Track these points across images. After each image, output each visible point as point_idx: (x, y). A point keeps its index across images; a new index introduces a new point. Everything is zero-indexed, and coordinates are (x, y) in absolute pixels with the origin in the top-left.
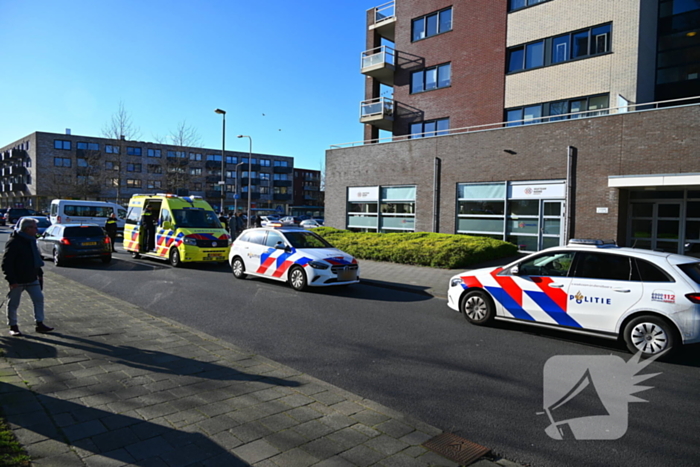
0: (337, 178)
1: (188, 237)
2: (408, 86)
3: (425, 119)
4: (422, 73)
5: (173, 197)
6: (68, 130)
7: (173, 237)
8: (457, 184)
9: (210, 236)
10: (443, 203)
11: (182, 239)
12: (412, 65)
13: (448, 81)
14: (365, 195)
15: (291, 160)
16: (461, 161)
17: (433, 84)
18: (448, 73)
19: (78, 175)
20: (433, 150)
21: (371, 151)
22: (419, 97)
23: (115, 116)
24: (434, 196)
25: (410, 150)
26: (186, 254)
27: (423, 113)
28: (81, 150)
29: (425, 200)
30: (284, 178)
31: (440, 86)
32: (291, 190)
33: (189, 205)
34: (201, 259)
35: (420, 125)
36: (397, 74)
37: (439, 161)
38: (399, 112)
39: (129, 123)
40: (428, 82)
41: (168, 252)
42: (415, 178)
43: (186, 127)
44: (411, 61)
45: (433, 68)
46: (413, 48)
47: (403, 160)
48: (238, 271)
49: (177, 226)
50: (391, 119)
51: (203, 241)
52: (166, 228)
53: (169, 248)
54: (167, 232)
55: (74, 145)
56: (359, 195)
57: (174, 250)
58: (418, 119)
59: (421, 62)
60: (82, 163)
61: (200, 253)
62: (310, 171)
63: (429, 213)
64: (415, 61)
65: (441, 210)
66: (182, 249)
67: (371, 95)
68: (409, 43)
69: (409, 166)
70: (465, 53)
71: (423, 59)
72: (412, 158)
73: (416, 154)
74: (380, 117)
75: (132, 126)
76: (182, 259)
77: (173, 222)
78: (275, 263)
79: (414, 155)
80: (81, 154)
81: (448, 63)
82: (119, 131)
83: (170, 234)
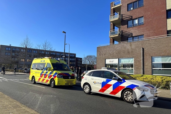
0: (101, 56)
1: (59, 74)
2: (127, 25)
3: (133, 36)
4: (132, 21)
5: (51, 58)
6: (10, 45)
7: (52, 74)
8: (151, 57)
9: (68, 74)
10: (146, 64)
11: (56, 75)
12: (128, 18)
13: (143, 23)
14: (112, 62)
15: (75, 55)
16: (153, 48)
17: (137, 24)
18: (143, 20)
19: (12, 58)
20: (140, 45)
21: (115, 47)
22: (131, 29)
23: (25, 39)
24: (142, 61)
25: (131, 46)
26: (58, 82)
27: (132, 34)
28: (14, 50)
29: (138, 63)
30: (73, 59)
31: (139, 25)
32: (75, 63)
33: (58, 62)
34: (64, 84)
35: (132, 38)
36: (123, 22)
37: (143, 49)
38: (123, 34)
39: (29, 41)
40: (134, 24)
41: (49, 81)
42: (133, 55)
43: (47, 42)
44: (127, 17)
45: (136, 19)
46: (129, 13)
47: (128, 49)
48: (87, 90)
49: (54, 70)
50: (121, 36)
51: (66, 76)
52: (49, 70)
53: (50, 79)
54: (49, 72)
55: (12, 49)
56: (110, 61)
57: (52, 80)
58: (131, 36)
59: (131, 17)
60: (13, 54)
61: (64, 82)
62: (79, 58)
63: (140, 67)
64: (129, 17)
65: (145, 67)
66: (56, 79)
67: (113, 29)
68: (127, 12)
69: (130, 51)
70: (149, 13)
71: (132, 17)
72: (132, 48)
73: (133, 47)
74: (117, 36)
75: (30, 42)
76: (56, 84)
77: (52, 68)
78: (112, 87)
79: (132, 47)
80: (13, 51)
81: (143, 17)
82: (26, 44)
83: (51, 73)
